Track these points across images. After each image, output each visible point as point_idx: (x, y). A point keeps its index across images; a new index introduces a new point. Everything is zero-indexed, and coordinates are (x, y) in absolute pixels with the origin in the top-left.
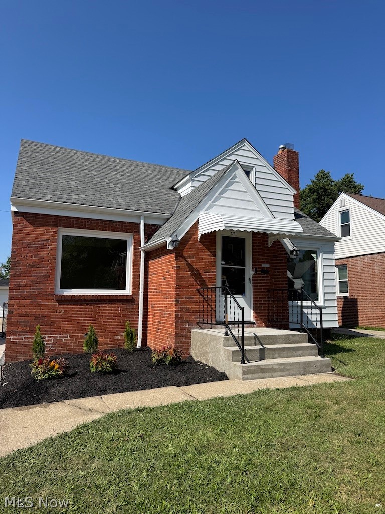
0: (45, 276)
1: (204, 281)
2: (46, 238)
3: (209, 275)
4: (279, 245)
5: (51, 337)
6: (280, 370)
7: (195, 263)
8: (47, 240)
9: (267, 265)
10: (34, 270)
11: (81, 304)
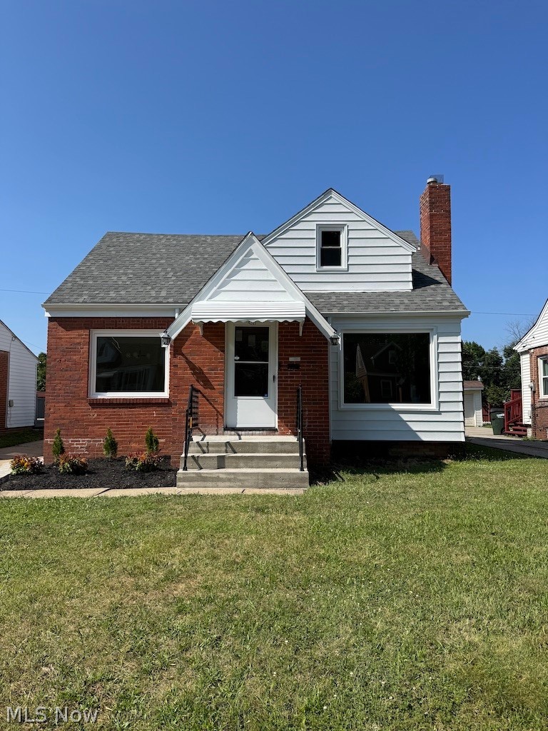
0: (78, 380)
1: (209, 381)
2: (78, 341)
3: (215, 374)
4: (316, 332)
5: (84, 441)
6: (229, 480)
7: (197, 361)
8: (79, 343)
9: (298, 359)
10: (68, 374)
11: (114, 408)
